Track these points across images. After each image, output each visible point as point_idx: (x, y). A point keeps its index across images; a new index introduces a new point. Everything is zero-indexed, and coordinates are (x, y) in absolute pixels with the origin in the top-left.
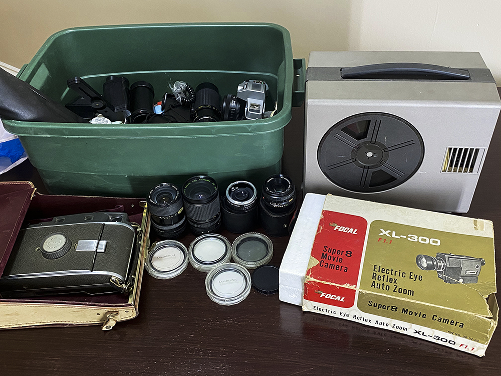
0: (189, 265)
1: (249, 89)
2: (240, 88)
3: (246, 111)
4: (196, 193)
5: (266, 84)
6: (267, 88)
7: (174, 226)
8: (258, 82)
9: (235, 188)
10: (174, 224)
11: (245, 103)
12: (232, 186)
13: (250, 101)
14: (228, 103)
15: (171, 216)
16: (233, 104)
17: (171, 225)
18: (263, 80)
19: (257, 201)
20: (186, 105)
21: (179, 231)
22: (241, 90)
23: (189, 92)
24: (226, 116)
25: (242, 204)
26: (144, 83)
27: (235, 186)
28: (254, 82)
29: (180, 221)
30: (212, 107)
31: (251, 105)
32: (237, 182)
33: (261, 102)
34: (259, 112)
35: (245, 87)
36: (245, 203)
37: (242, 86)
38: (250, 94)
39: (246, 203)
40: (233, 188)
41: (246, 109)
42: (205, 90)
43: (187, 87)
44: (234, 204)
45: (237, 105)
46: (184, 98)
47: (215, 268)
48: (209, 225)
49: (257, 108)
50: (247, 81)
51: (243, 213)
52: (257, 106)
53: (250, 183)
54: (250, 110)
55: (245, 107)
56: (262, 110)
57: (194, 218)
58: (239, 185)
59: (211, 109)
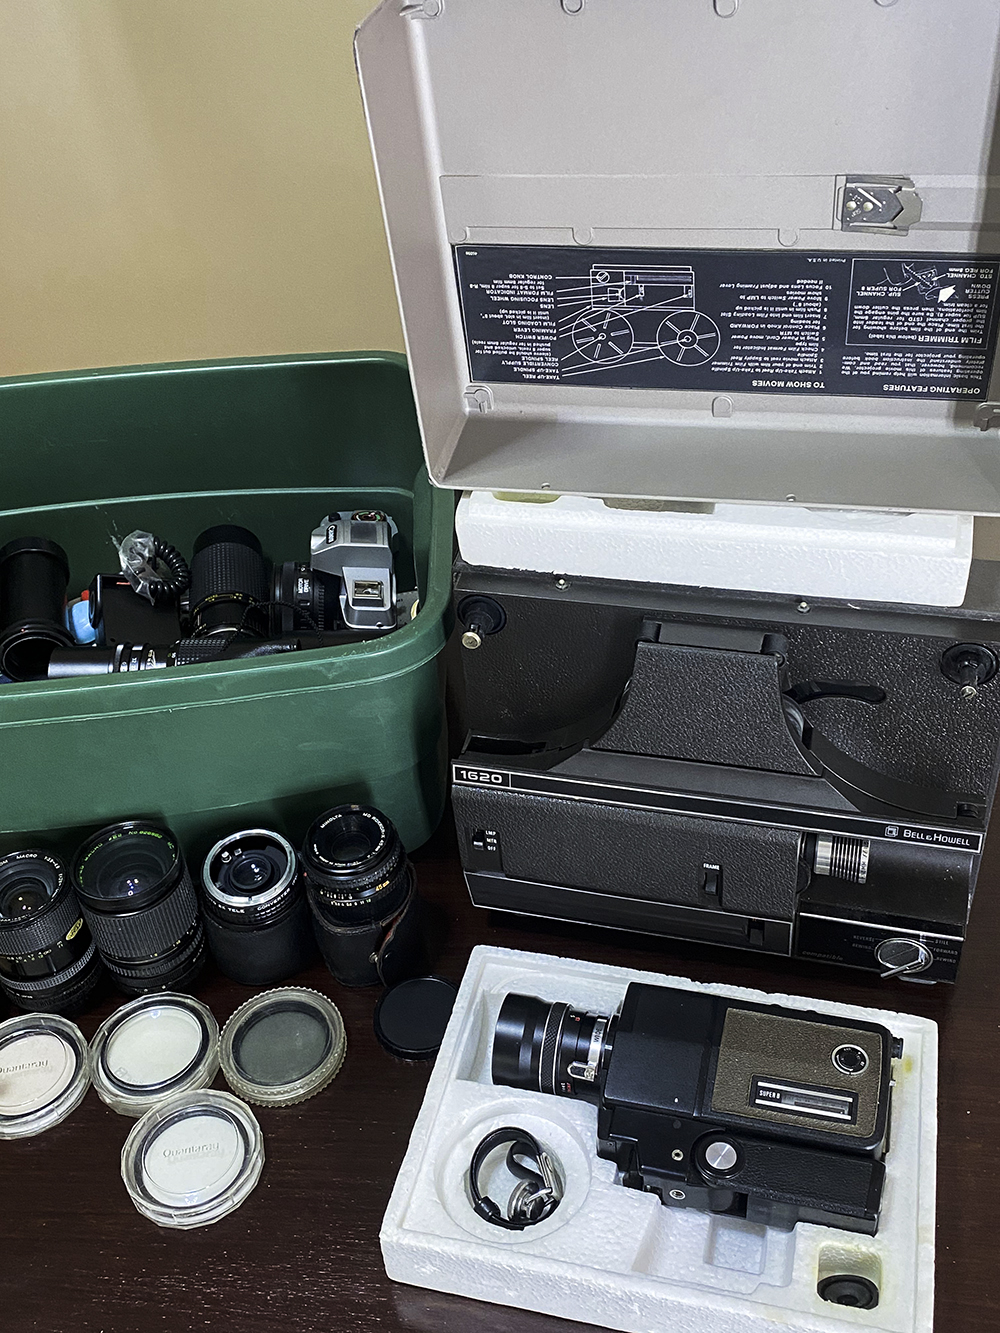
0: (91, 1094)
1: (345, 542)
2: (316, 542)
3: (343, 607)
4: (118, 876)
5: (389, 519)
6: (395, 531)
7: (60, 979)
8: (367, 518)
9: (231, 853)
10: (58, 972)
11: (337, 583)
12: (224, 849)
13: (351, 574)
14: (288, 587)
15: (42, 951)
16: (303, 587)
17: (51, 975)
18: (377, 507)
19: (297, 890)
20: (165, 601)
21: (75, 992)
22: (321, 546)
23: (169, 563)
24: (288, 624)
25: (252, 904)
26: (35, 542)
27: (230, 848)
28: (353, 518)
29: (77, 958)
30: (246, 597)
31: (357, 585)
32: (237, 836)
33: (382, 574)
34: (381, 603)
35: (331, 536)
36: (262, 899)
37: (322, 536)
38: (346, 556)
39: (262, 901)
40: (225, 854)
41: (342, 598)
42: (220, 549)
43: (157, 549)
44: (228, 906)
45: (317, 591)
46: (156, 584)
47: (159, 1105)
48: (164, 968)
49: (373, 595)
50: (335, 518)
51: (258, 929)
52: (372, 586)
53: (274, 835)
54: (356, 602)
55: (339, 593)
56: (390, 598)
57: (116, 953)
58: (244, 843)
59: (243, 603)
